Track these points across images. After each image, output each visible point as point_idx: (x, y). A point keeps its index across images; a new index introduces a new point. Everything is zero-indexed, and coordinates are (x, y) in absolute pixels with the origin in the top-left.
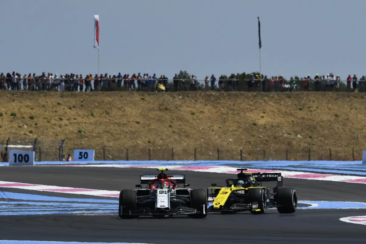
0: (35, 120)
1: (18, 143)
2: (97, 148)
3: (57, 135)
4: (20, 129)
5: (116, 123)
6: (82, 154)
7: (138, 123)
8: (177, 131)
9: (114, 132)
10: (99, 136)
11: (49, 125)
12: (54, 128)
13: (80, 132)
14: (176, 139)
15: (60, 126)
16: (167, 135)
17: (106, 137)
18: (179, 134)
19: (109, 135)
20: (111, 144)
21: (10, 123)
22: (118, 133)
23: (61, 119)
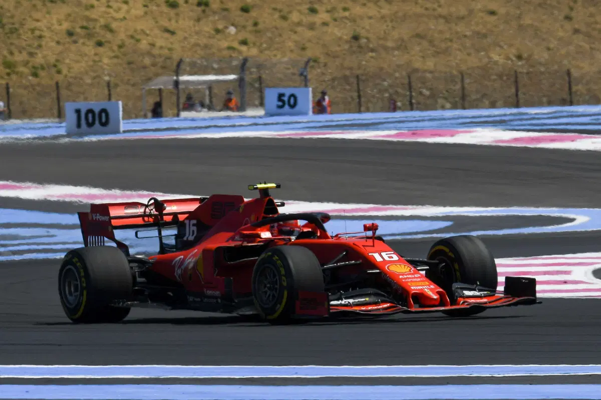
0: (254, 14)
1: (213, 69)
2: (397, 75)
3: (304, 49)
4: (219, 36)
5: (440, 16)
6: (283, 98)
7: (493, 13)
8: (583, 28)
9: (436, 35)
10: (402, 46)
11: (285, 24)
12: (296, 32)
13: (356, 38)
14: (581, 47)
15: (312, 27)
16: (560, 39)
17: (417, 48)
18: (588, 35)
19: (425, 44)
20: (430, 64)
21: (197, 24)
22: (446, 39)
23: (313, 11)
